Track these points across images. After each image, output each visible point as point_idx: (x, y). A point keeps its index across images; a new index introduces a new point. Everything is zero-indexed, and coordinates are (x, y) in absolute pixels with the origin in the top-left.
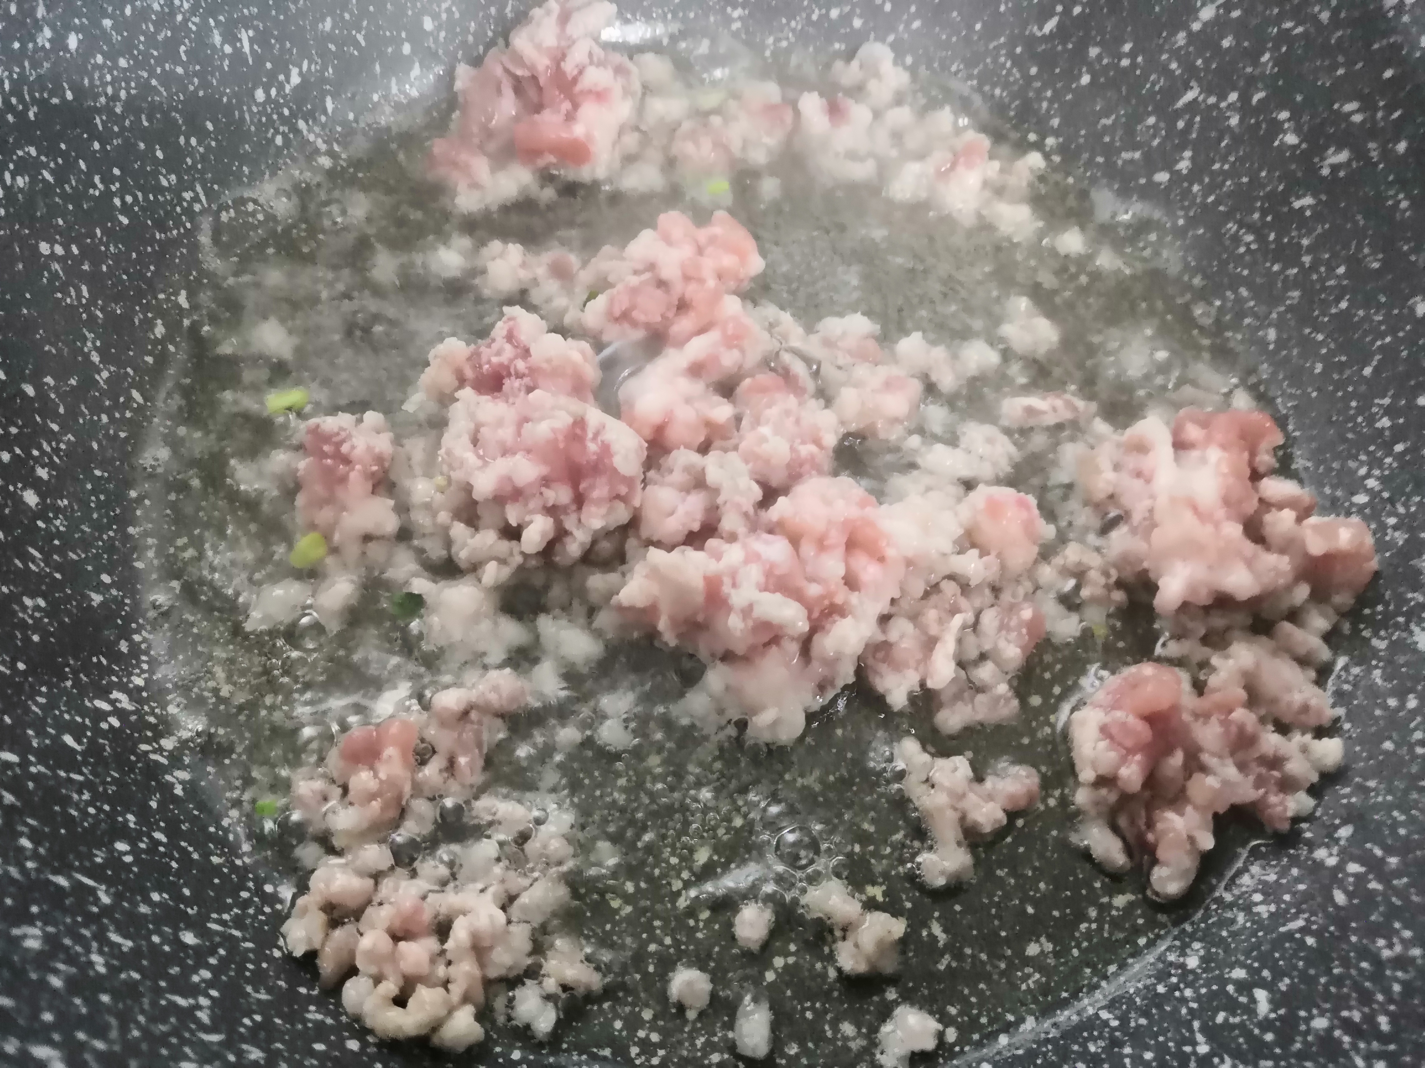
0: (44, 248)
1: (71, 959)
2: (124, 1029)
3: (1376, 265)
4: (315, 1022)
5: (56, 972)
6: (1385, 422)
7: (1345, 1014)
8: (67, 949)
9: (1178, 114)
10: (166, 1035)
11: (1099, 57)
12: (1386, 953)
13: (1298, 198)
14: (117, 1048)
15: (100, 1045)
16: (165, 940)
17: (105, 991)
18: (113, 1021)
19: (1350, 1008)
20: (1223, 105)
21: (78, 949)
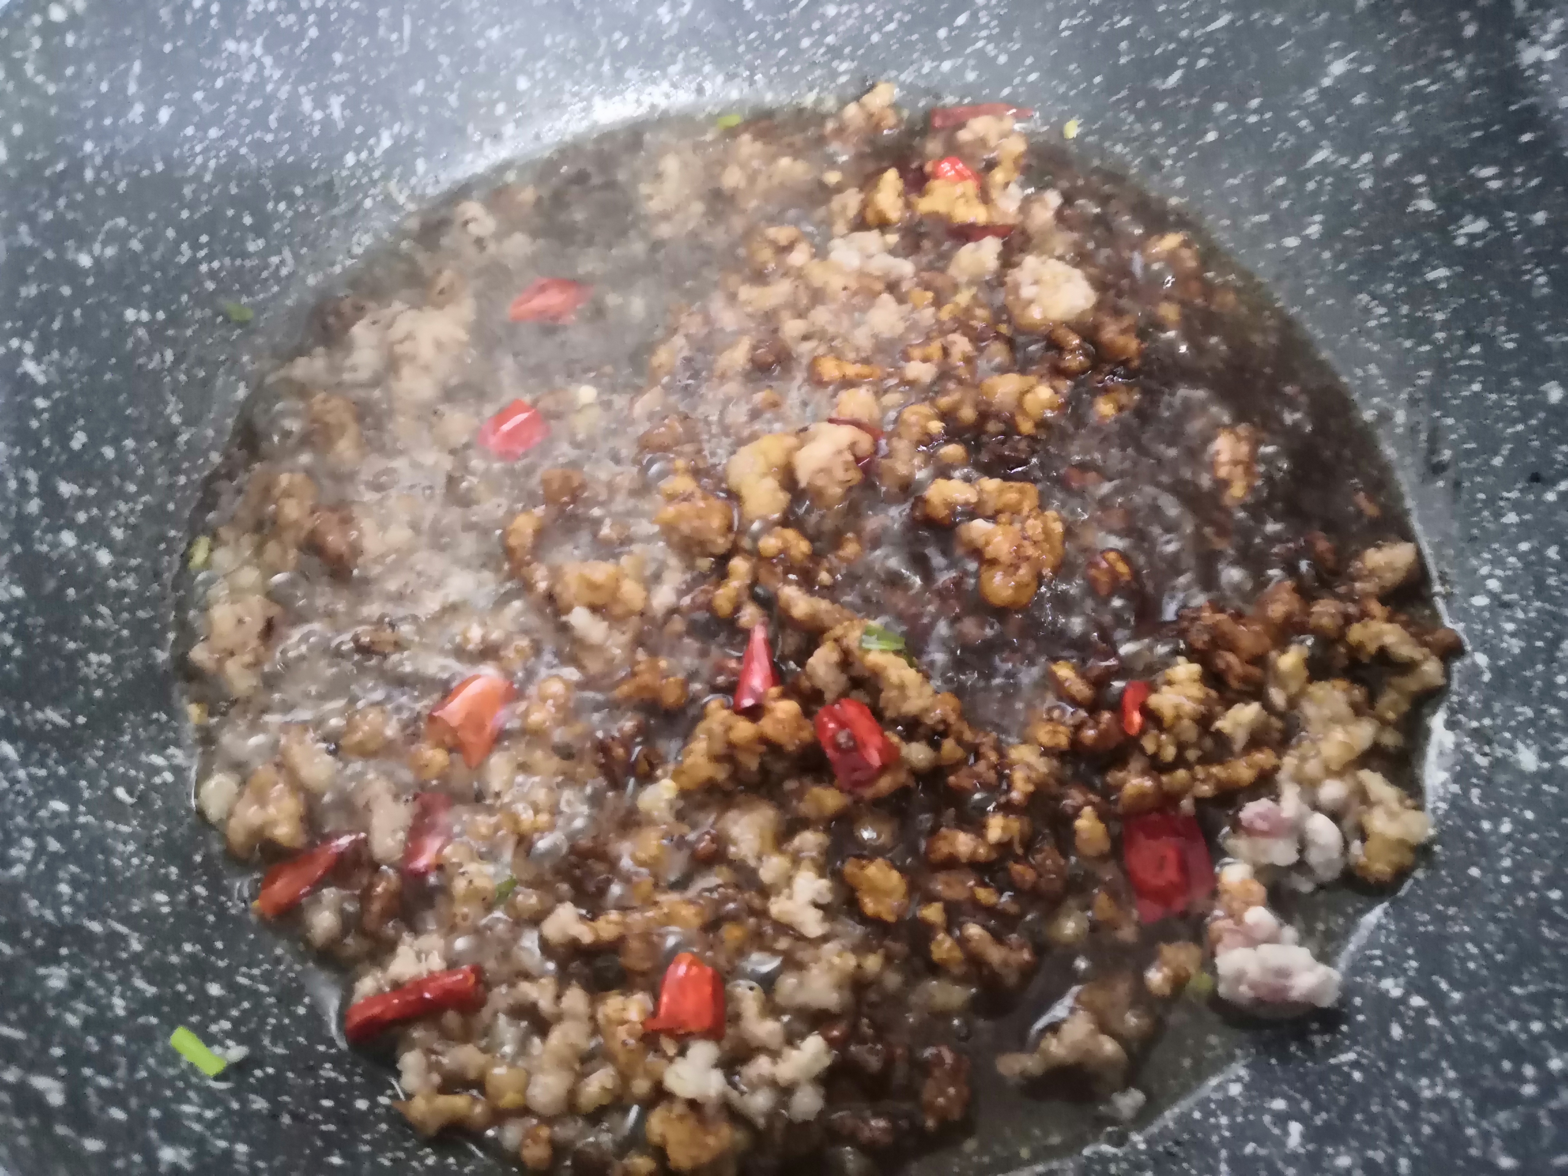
0: (130, 314)
1: (91, 1001)
2: (132, 1068)
3: (1510, 345)
4: (328, 1080)
5: (74, 1012)
6: (1511, 518)
7: (1370, 1153)
8: (90, 990)
9: (1308, 176)
10: (174, 1078)
11: (1225, 113)
12: (1427, 1094)
13: (1434, 268)
14: (121, 1086)
15: (104, 1082)
16: (190, 990)
17: (119, 1032)
18: (123, 1061)
19: (1375, 1148)
20: (1355, 166)
21: (101, 991)
